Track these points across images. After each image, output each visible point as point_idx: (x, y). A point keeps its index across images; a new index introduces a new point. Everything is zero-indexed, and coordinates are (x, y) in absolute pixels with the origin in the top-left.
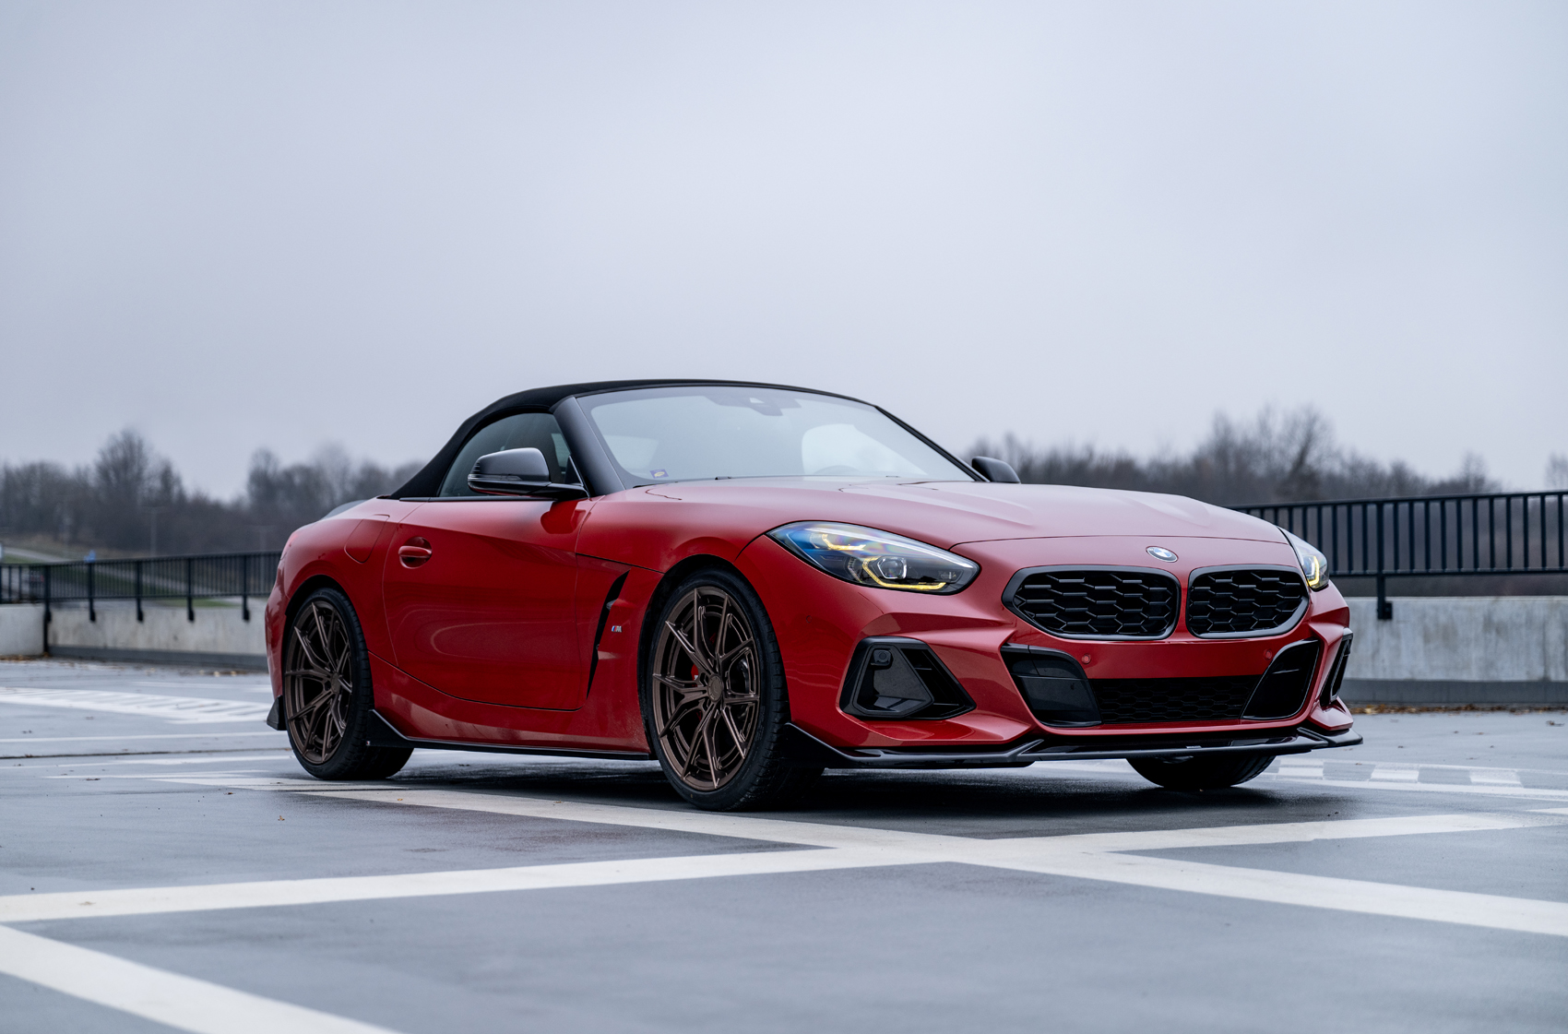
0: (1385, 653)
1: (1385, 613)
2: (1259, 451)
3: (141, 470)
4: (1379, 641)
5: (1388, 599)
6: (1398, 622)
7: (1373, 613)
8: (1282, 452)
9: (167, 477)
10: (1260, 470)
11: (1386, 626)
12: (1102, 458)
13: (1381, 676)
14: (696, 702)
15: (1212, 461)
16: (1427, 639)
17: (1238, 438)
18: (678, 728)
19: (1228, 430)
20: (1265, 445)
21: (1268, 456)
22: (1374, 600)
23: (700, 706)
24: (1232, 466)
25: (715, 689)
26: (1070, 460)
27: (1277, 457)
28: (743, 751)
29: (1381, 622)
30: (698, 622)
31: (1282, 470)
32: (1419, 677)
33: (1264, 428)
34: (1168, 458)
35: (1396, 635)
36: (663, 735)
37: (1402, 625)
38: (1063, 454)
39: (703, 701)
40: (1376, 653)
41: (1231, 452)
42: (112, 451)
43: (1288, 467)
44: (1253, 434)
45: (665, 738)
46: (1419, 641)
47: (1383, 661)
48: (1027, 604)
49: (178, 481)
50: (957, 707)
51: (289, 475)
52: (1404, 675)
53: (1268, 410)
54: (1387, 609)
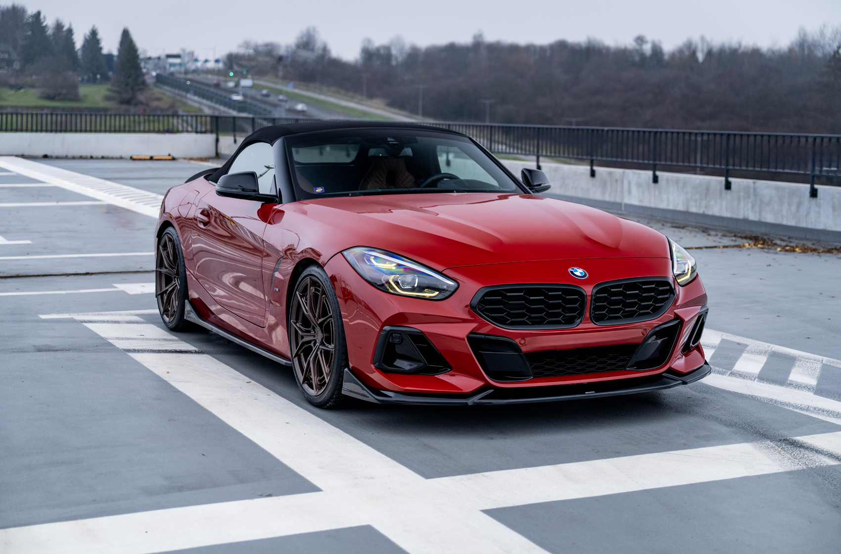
0: (812, 215)
1: (814, 194)
2: (820, 45)
3: (314, 46)
4: (810, 208)
5: (816, 186)
6: (820, 199)
7: (808, 194)
8: (830, 46)
9: (325, 49)
10: (819, 54)
11: (814, 200)
12: (745, 47)
13: (810, 226)
14: (310, 342)
15: (797, 49)
16: (834, 209)
17: (810, 39)
18: (302, 354)
19: (805, 35)
20: (822, 42)
21: (823, 47)
22: (808, 186)
23: (312, 344)
24: (806, 52)
25: (319, 336)
26: (730, 49)
27: (827, 47)
28: (327, 378)
29: (811, 199)
30: (310, 296)
31: (830, 53)
32: (829, 229)
33: (822, 34)
34: (776, 48)
35: (819, 206)
36: (295, 357)
37: (822, 201)
38: (727, 45)
39: (313, 342)
40: (808, 214)
41: (806, 45)
42: (302, 37)
43: (832, 53)
44: (817, 36)
45: (296, 358)
46: (830, 210)
47: (811, 218)
48: (486, 309)
49: (329, 52)
50: (442, 368)
51: (378, 49)
52: (821, 227)
53: (824, 26)
54: (815, 193)
